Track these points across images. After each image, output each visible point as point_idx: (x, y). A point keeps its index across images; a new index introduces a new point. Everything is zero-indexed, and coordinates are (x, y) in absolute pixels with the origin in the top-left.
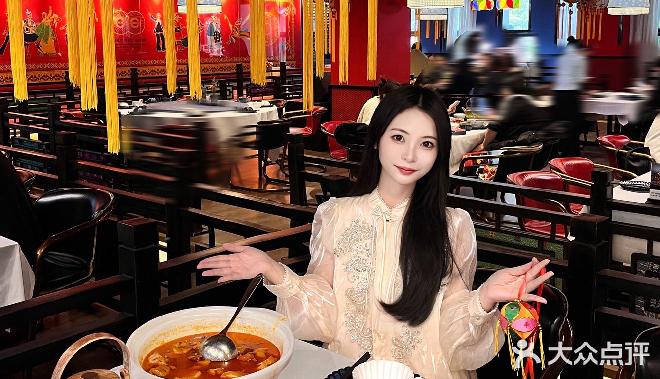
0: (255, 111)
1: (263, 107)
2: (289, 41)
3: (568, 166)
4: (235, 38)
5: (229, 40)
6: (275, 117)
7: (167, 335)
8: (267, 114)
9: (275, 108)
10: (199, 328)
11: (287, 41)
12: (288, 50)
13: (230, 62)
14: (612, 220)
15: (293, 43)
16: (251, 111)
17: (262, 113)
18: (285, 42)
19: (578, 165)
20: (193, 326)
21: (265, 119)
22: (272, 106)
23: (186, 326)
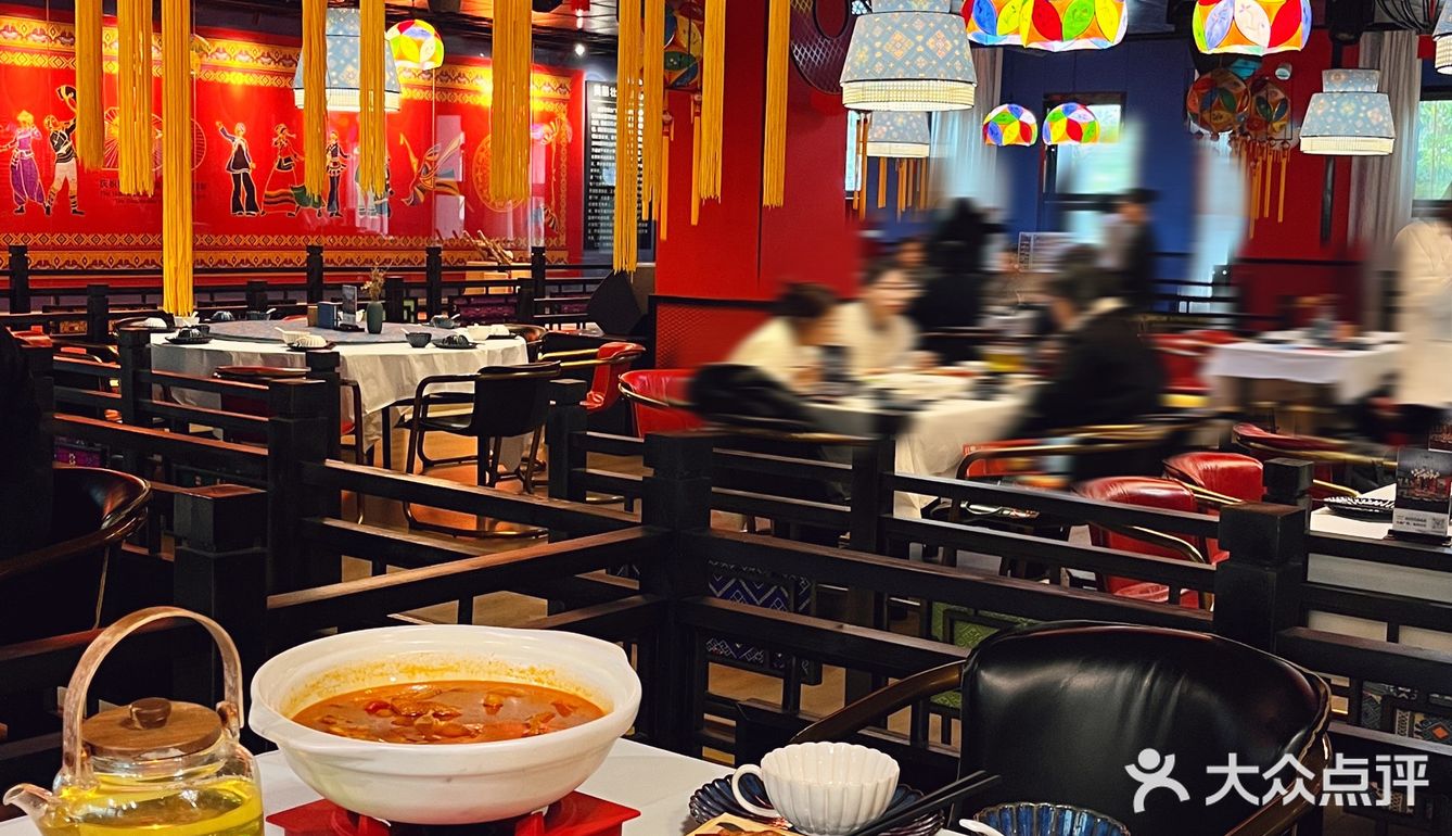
0: (474, 346)
1: (491, 337)
2: (553, 203)
3: (1206, 471)
4: (423, 191)
5: (407, 195)
6: (522, 359)
7: (342, 679)
8: (503, 352)
9: (520, 342)
10: (416, 671)
11: (548, 202)
12: (551, 225)
13: (412, 248)
14: (1309, 579)
15: (563, 207)
16: (464, 344)
17: (489, 351)
18: (542, 205)
19: (1231, 470)
20: (402, 666)
21: (498, 363)
22: (513, 338)
23: (387, 665)
